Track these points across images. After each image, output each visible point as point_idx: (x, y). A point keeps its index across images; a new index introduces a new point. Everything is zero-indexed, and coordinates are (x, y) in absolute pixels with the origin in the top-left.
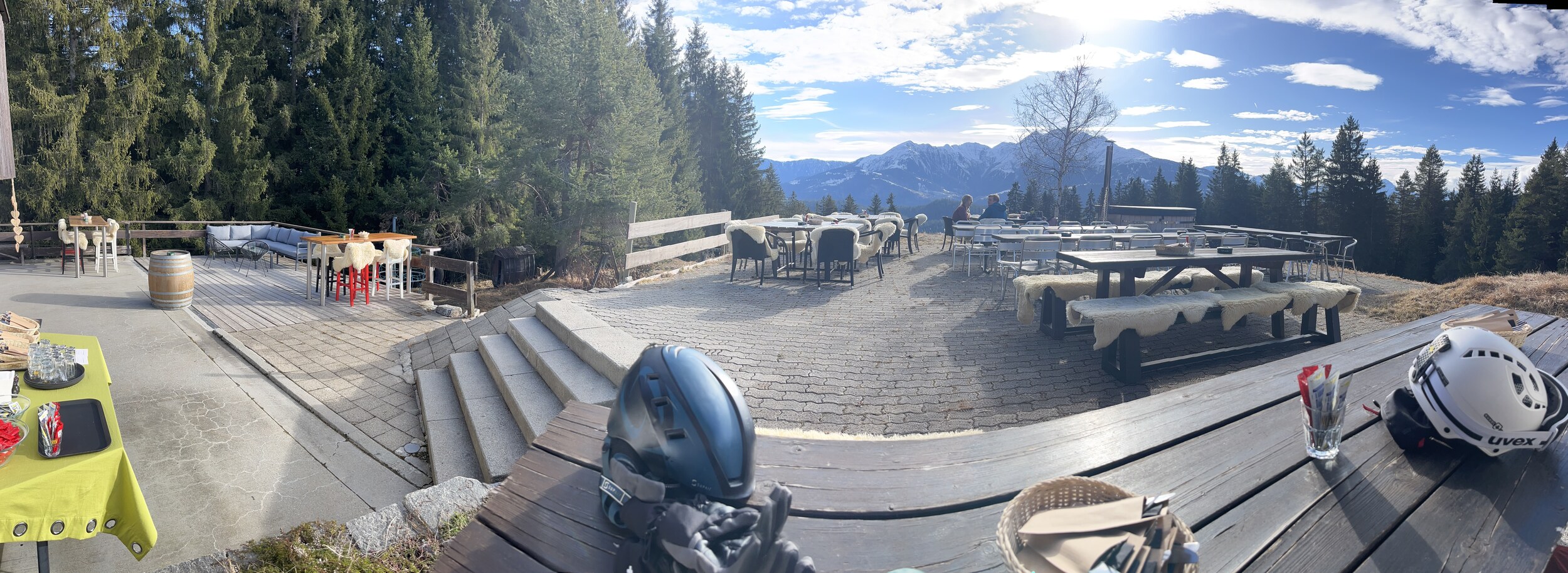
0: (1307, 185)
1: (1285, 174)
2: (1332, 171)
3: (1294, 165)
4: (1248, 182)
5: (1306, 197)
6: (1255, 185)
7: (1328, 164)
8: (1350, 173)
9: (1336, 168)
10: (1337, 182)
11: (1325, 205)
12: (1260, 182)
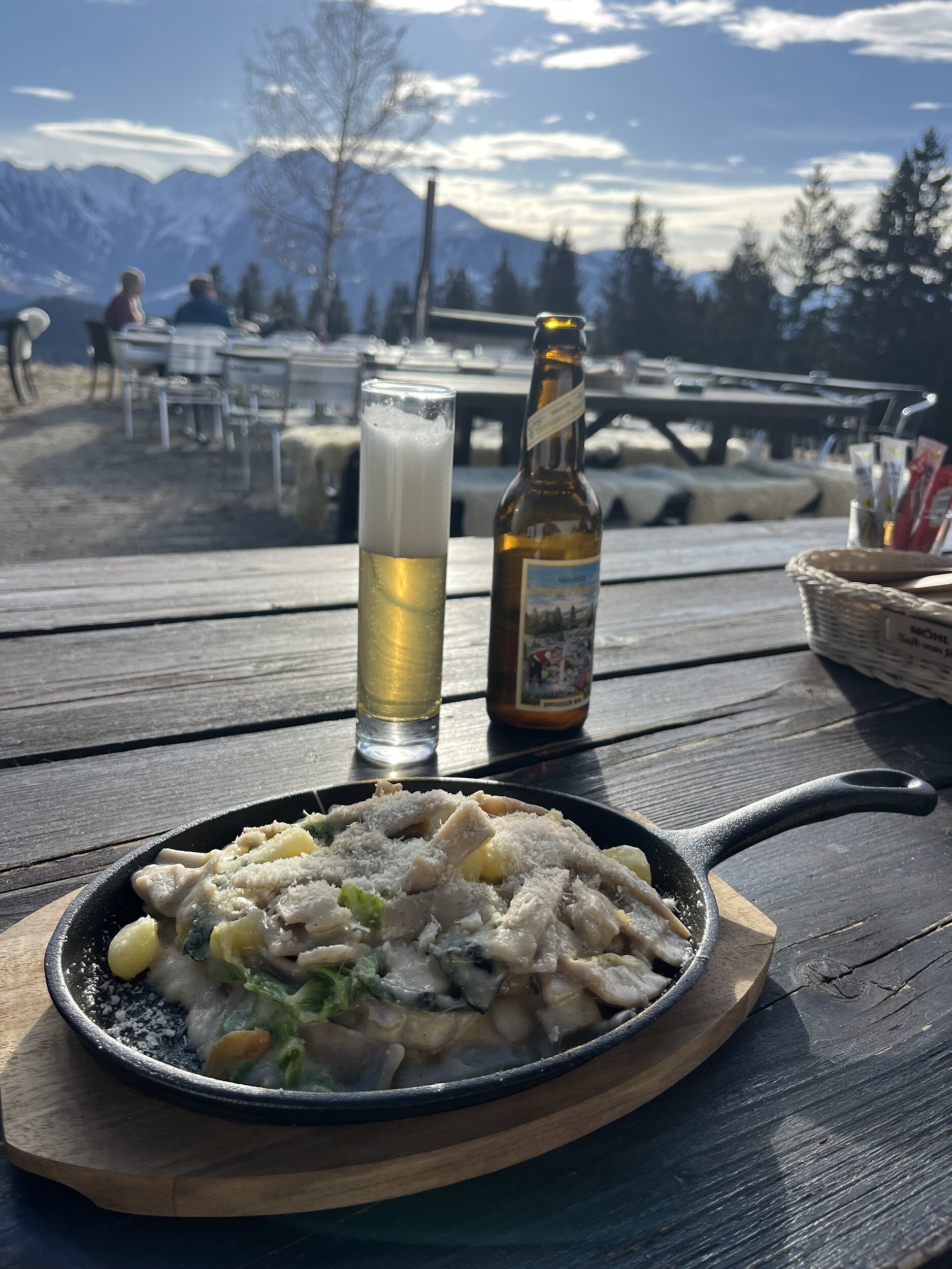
0: (804, 291)
1: (759, 264)
2: (866, 257)
3: (782, 244)
4: (680, 282)
5: (796, 316)
6: (691, 292)
7: (859, 242)
8: (906, 261)
9: (876, 252)
10: (873, 283)
11: (835, 337)
12: (704, 286)
